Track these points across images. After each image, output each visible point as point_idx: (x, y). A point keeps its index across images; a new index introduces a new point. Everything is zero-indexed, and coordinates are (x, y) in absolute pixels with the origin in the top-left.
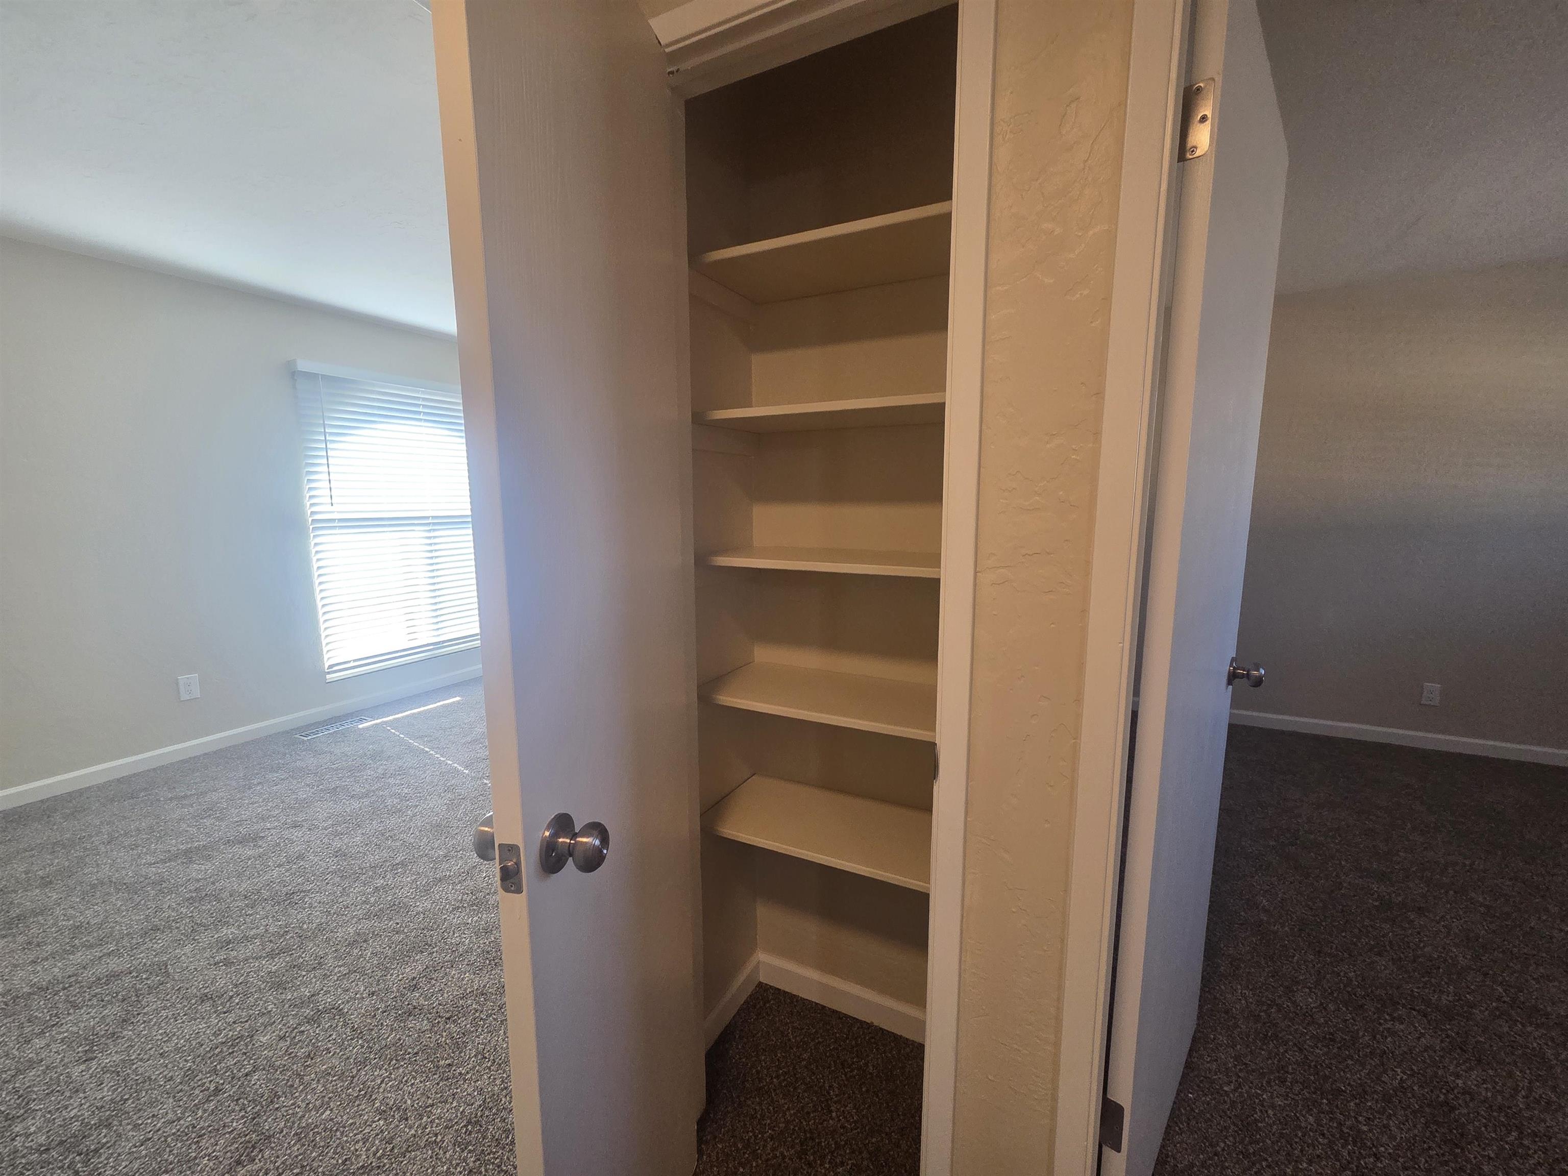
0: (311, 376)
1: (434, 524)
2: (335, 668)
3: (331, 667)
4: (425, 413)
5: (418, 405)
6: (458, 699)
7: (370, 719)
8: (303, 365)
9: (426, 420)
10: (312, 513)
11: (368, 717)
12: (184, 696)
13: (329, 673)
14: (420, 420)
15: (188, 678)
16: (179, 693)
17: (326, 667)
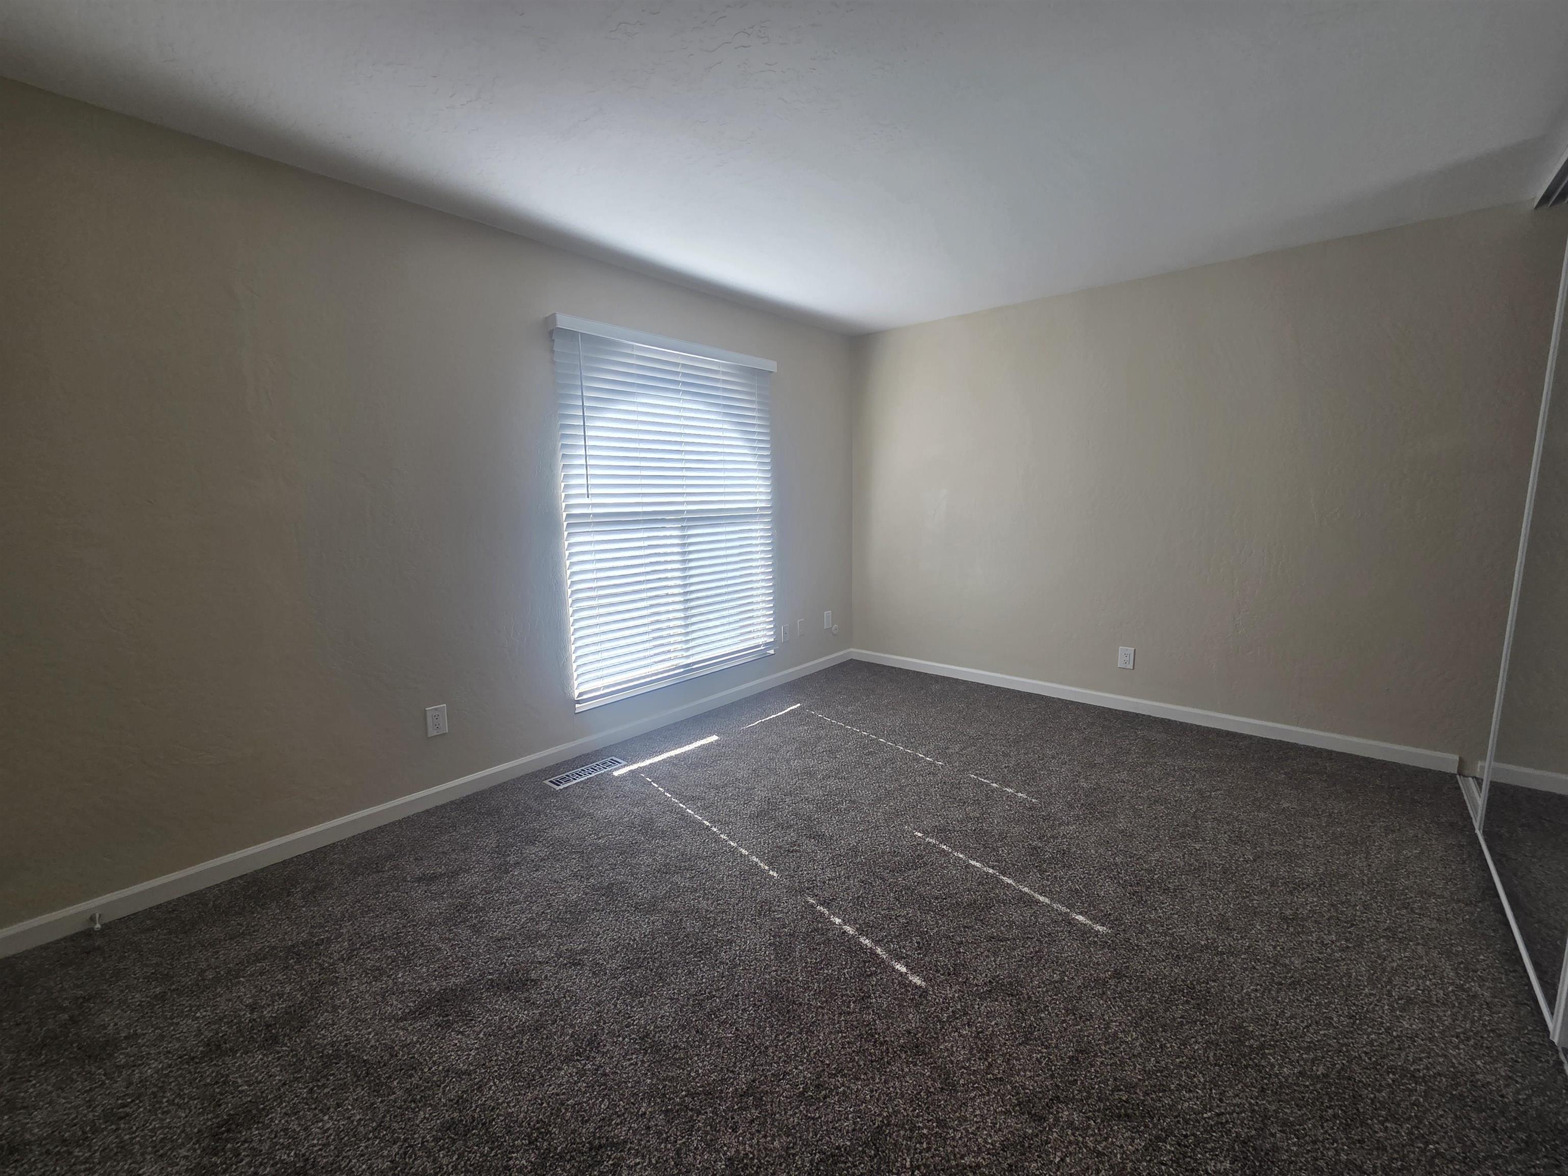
0: (571, 335)
1: (689, 519)
2: (585, 697)
3: (581, 694)
4: (684, 383)
5: (677, 373)
6: (714, 738)
7: (624, 763)
8: (564, 321)
9: (685, 392)
10: (567, 506)
11: (620, 758)
12: (432, 732)
13: (578, 702)
14: (678, 391)
15: (436, 709)
16: (426, 729)
17: (576, 693)
